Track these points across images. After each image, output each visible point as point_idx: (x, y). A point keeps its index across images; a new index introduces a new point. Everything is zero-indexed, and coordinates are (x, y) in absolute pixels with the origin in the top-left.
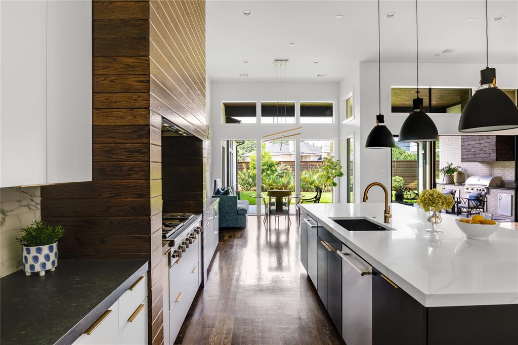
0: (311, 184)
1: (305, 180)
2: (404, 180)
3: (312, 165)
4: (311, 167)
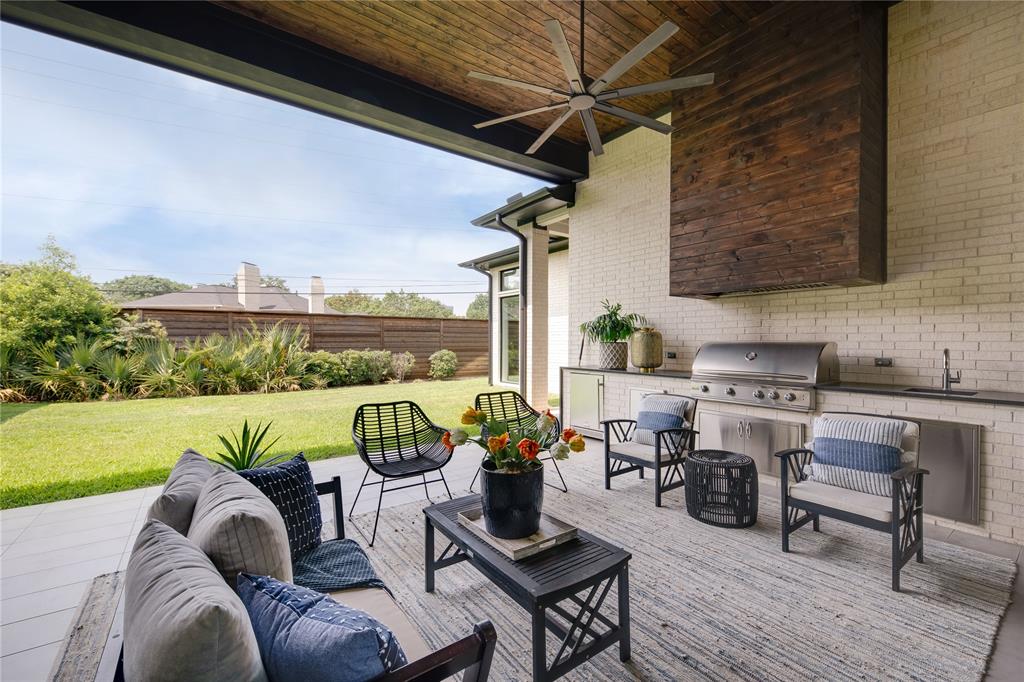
0: (226, 372)
1: (207, 363)
2: (458, 356)
3: (240, 322)
4: (237, 325)
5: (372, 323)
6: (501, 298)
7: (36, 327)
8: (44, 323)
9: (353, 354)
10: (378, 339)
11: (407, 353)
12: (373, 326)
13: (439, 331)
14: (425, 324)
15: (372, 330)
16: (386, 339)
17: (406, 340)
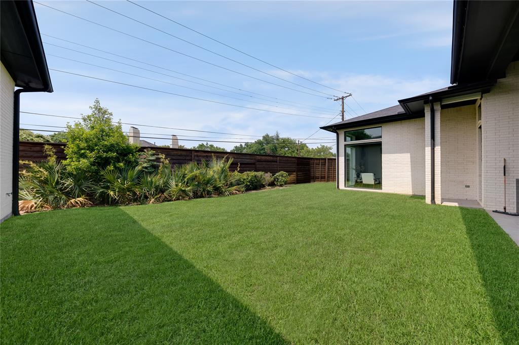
0: (206, 184)
5: (252, 158)
6: (345, 145)
7: (100, 157)
8: (105, 155)
9: (253, 173)
10: (254, 166)
11: (269, 173)
12: (252, 159)
13: (277, 162)
14: (272, 158)
15: (252, 161)
16: (258, 166)
17: (265, 166)
